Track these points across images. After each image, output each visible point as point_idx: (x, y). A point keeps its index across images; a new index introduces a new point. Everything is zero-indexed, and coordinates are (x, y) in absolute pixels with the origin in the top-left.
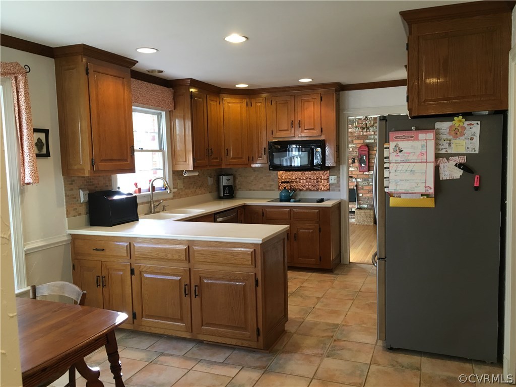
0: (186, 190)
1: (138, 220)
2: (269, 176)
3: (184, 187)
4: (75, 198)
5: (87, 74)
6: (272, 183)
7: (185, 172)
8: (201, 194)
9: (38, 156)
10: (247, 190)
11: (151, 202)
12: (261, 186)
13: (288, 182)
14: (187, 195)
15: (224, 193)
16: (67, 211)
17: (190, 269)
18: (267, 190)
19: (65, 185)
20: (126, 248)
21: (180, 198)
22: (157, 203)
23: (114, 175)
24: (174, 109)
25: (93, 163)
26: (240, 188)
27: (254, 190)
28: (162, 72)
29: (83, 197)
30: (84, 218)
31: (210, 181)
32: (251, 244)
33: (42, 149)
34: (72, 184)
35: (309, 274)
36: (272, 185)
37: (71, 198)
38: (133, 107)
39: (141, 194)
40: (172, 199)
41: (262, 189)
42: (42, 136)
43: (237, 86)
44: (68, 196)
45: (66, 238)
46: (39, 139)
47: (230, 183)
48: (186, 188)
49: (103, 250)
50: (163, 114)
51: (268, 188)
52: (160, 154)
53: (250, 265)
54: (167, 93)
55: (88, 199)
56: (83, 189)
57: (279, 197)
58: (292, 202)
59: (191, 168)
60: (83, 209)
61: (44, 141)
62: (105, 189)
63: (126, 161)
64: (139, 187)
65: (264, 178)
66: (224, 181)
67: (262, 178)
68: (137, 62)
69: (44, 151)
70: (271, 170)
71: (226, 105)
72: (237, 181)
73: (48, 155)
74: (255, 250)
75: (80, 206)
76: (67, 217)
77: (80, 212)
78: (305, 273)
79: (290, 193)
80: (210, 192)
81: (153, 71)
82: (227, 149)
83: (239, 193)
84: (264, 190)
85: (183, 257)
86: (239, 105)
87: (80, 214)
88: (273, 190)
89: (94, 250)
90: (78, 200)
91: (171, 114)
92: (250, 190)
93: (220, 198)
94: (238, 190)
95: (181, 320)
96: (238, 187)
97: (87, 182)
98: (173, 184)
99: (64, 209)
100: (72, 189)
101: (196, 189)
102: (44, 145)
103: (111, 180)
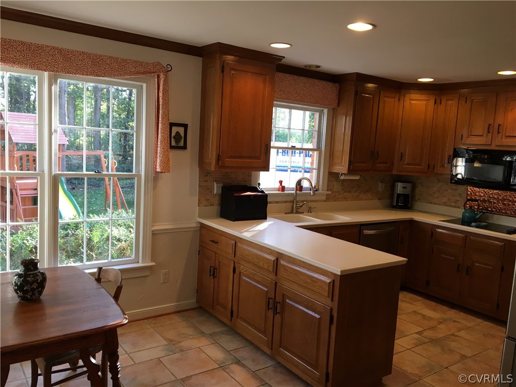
0: (345, 194)
1: (266, 219)
2: (455, 189)
3: (342, 189)
4: (209, 189)
5: (223, 71)
6: (459, 199)
7: (341, 175)
8: (366, 200)
9: (172, 147)
10: (427, 203)
11: (294, 202)
12: (445, 200)
13: (476, 200)
14: (345, 199)
15: (397, 202)
16: (199, 200)
17: (276, 283)
18: (451, 206)
19: (200, 175)
20: (231, 246)
21: (336, 201)
22: (301, 204)
23: (255, 172)
24: (338, 106)
25: (218, 158)
26: (419, 199)
27: (435, 204)
28: (319, 67)
29: (216, 189)
30: (216, 209)
31: (381, 187)
32: (330, 272)
33: (180, 141)
34: (207, 176)
35: (479, 321)
36: (458, 201)
37: (204, 190)
38: (274, 102)
39: (285, 192)
40: (325, 201)
41: (445, 204)
42: (181, 130)
43: (419, 80)
44: (202, 186)
45: (194, 225)
46: (178, 133)
47: (408, 191)
48: (345, 192)
49: (217, 243)
50: (326, 111)
51: (453, 204)
52: (316, 154)
53: (326, 297)
54: (331, 89)
55: (221, 191)
56: (217, 182)
57: (461, 217)
58: (473, 227)
59: (346, 172)
60: (216, 201)
61: (182, 134)
62: (243, 184)
63: (259, 158)
64: (283, 185)
65: (449, 191)
66: (400, 188)
67: (447, 190)
68: (284, 57)
69: (182, 144)
70: (453, 183)
71: (407, 103)
72: (417, 191)
73: (184, 147)
74: (334, 280)
75: (213, 197)
76: (198, 206)
77: (212, 203)
78: (474, 318)
79: (477, 214)
80: (379, 199)
81: (310, 66)
82: (402, 153)
83: (418, 205)
84: (447, 206)
85: (271, 269)
86: (424, 102)
87: (212, 205)
88: (458, 207)
89: (210, 241)
90: (211, 192)
91: (335, 110)
92: (431, 203)
93: (394, 207)
94: (416, 201)
95: (264, 333)
96: (417, 197)
97: (223, 176)
98: (328, 186)
99: (196, 199)
100: (206, 181)
101: (360, 193)
102: (182, 138)
103: (251, 175)
